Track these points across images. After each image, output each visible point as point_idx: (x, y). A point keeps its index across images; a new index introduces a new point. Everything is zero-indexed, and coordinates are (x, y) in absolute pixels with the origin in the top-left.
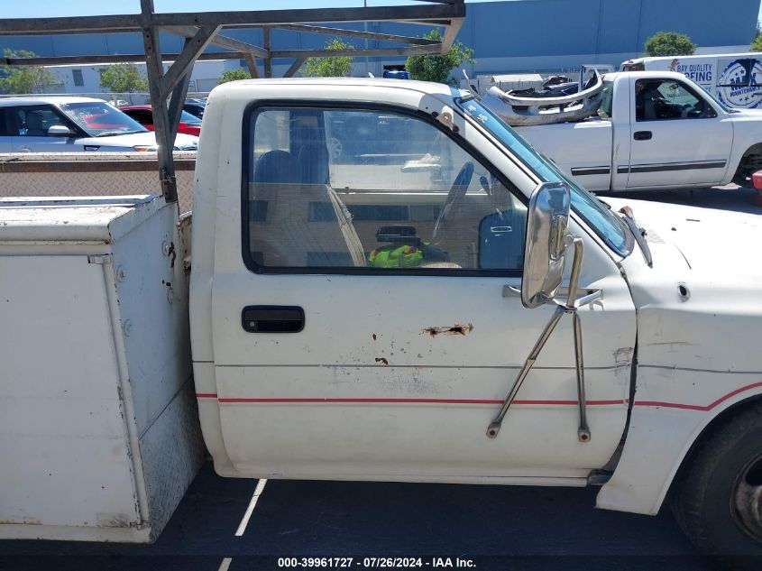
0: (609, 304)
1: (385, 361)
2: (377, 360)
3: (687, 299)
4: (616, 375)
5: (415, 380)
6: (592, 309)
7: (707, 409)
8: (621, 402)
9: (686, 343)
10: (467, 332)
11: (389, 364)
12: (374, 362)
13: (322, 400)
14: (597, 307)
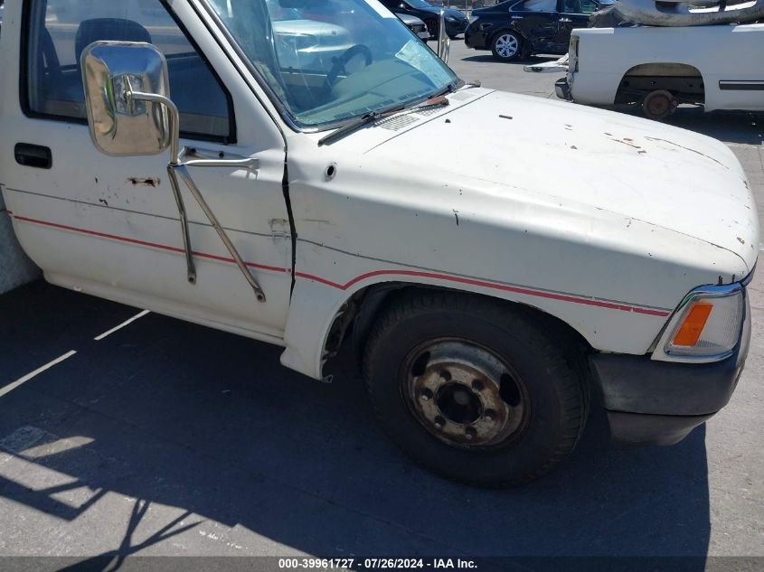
0: (263, 174)
1: (106, 203)
2: (101, 201)
3: (331, 179)
4: (275, 243)
5: (128, 222)
6: (248, 176)
7: (344, 288)
8: (283, 270)
9: (327, 222)
10: (156, 184)
11: (109, 205)
12: (99, 203)
13: (77, 230)
14: (252, 175)
